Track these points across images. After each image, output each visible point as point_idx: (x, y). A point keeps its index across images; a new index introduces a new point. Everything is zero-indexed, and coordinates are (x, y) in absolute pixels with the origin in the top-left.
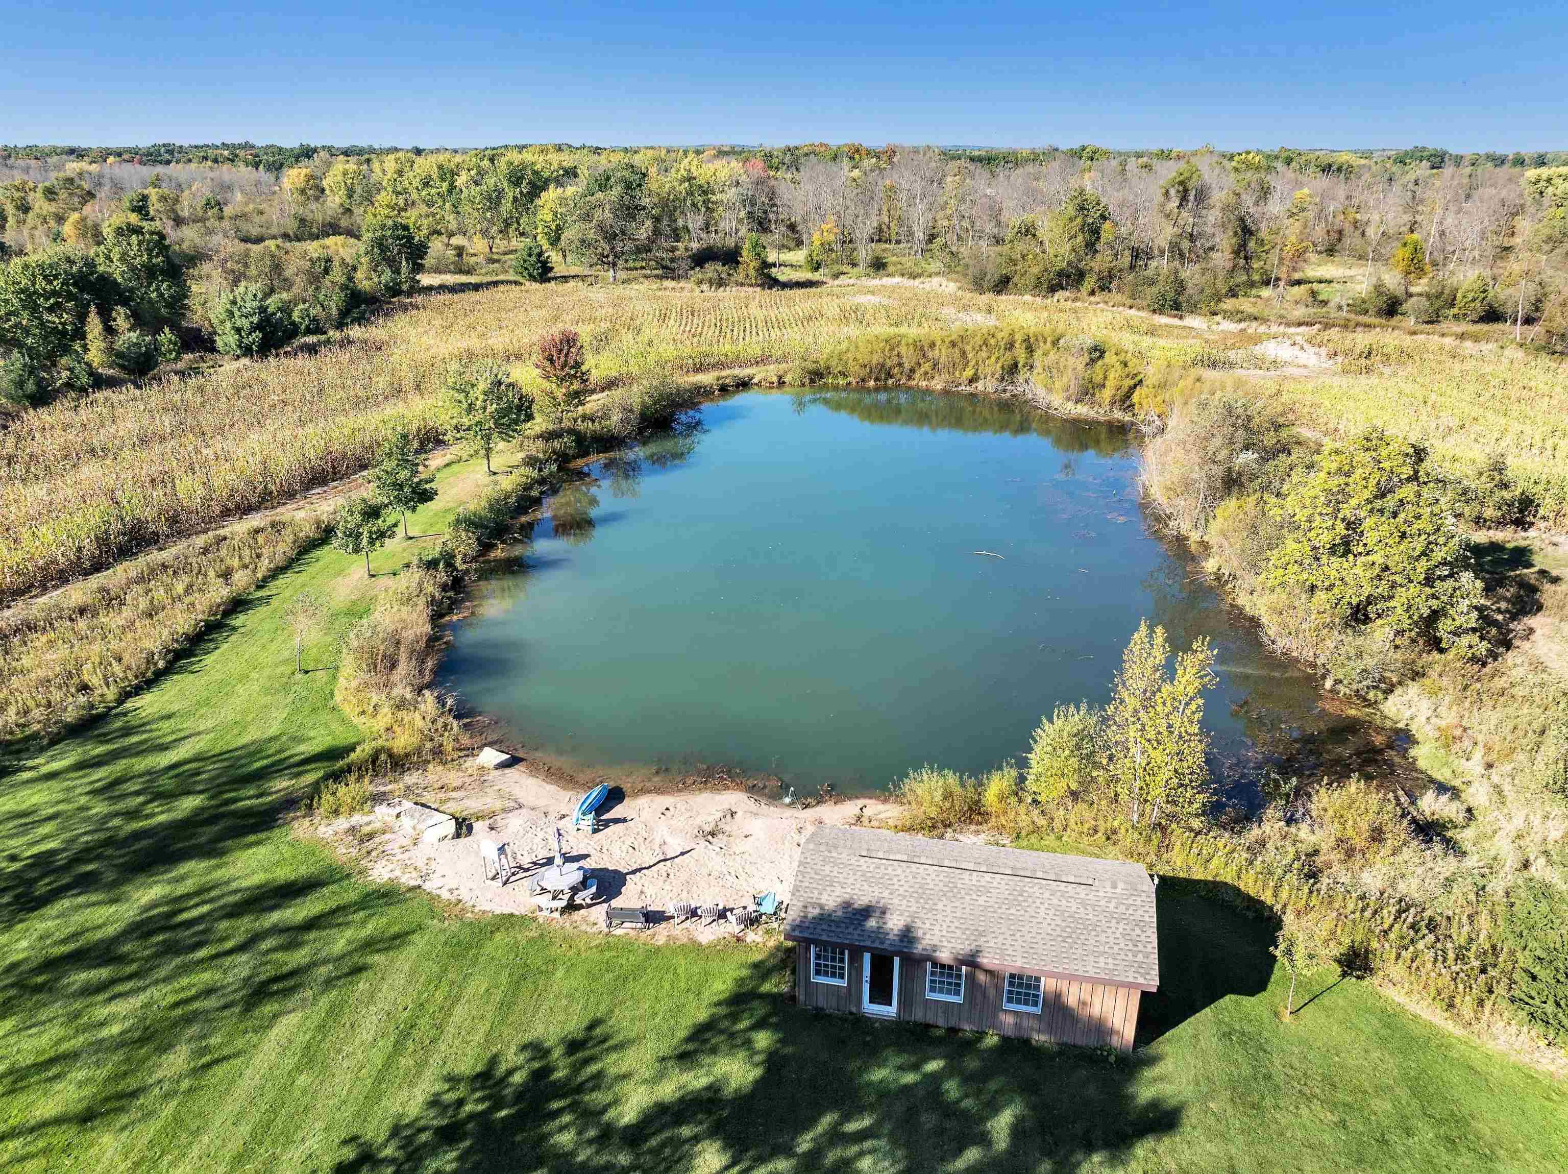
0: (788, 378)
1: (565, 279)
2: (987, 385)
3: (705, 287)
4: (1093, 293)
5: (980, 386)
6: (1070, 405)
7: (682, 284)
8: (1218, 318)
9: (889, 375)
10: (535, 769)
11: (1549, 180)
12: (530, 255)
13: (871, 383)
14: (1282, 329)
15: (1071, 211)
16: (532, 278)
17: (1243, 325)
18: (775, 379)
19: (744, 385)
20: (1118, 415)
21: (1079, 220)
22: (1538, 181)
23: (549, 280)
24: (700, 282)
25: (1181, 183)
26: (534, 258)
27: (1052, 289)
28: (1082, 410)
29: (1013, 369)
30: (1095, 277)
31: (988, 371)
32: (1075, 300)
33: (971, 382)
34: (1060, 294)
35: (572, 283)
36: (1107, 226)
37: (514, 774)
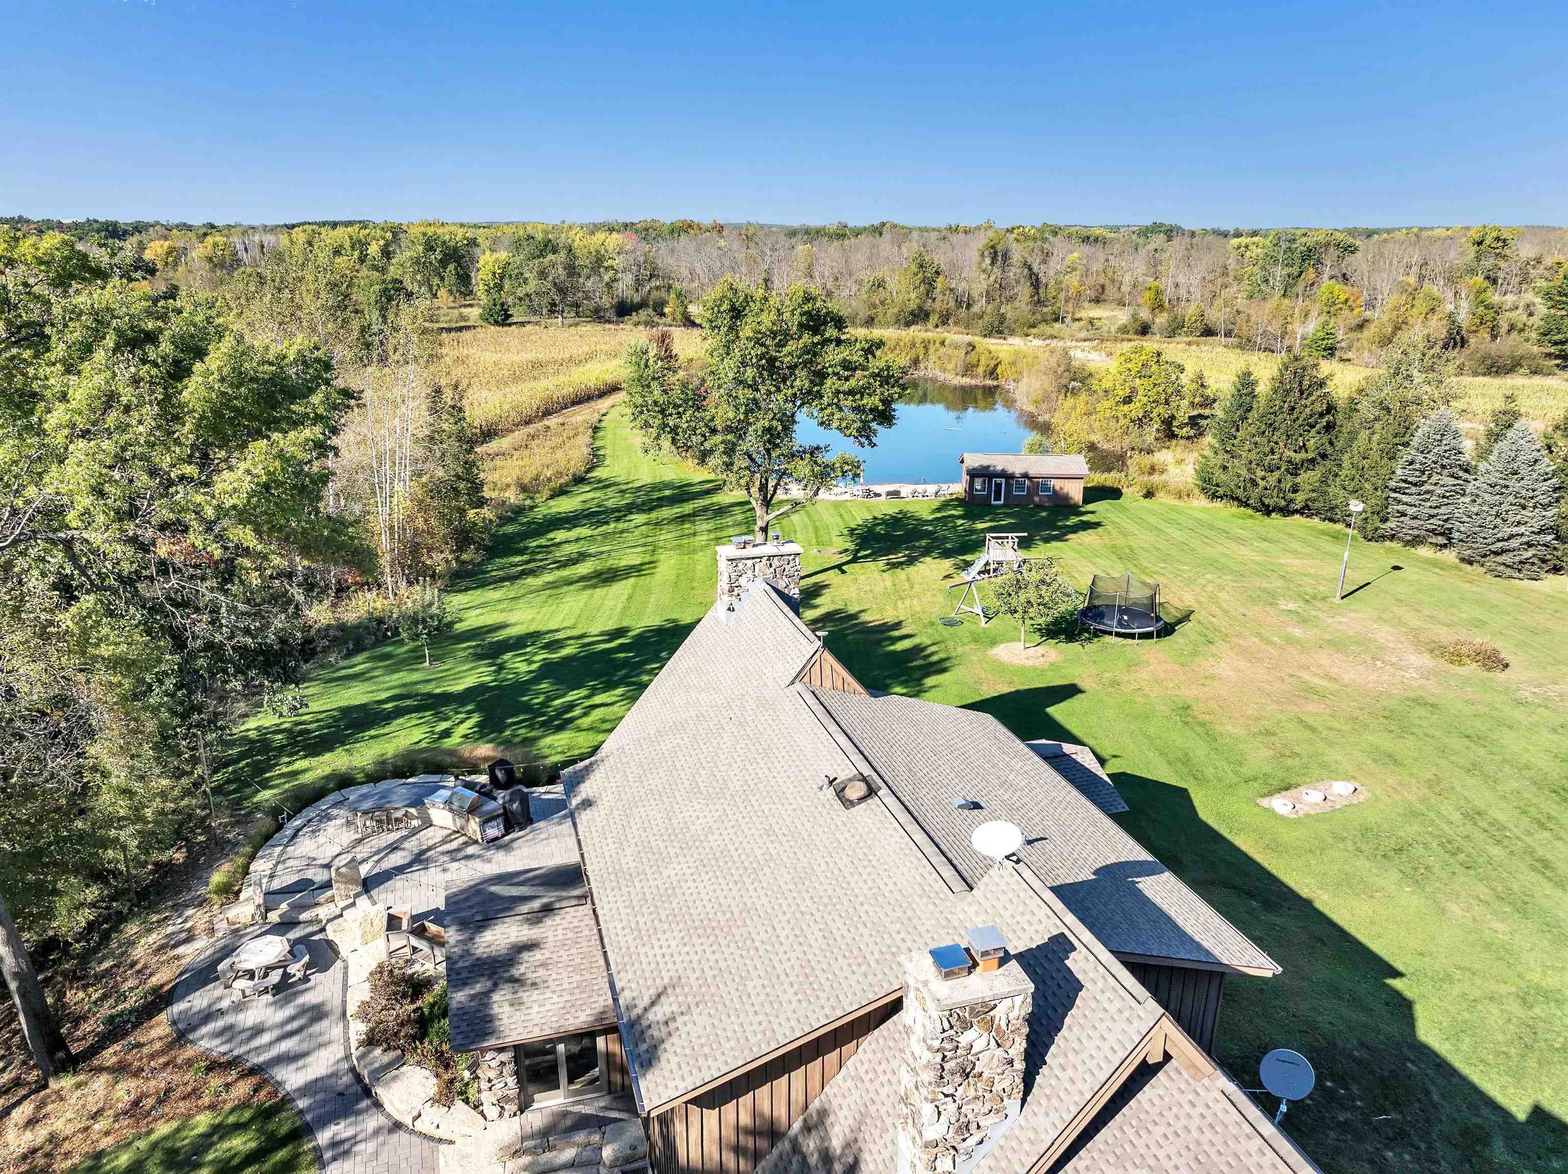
1: (523, 324)
4: (937, 326)
6: (958, 378)
12: (495, 305)
14: (1074, 343)
15: (914, 268)
16: (497, 323)
17: (1047, 342)
20: (989, 382)
21: (920, 275)
22: (1239, 247)
23: (510, 325)
24: (637, 324)
25: (992, 247)
26: (498, 307)
27: (908, 324)
28: (966, 381)
30: (937, 316)
35: (529, 327)
36: (940, 279)
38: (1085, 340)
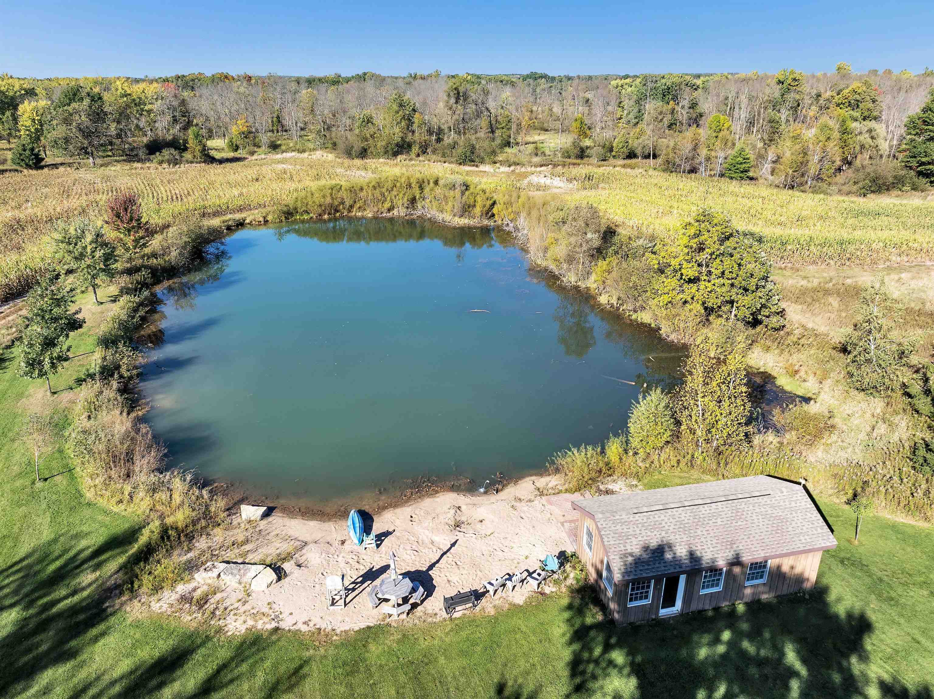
0: (270, 218)
1: (55, 166)
2: (400, 212)
3: (165, 165)
4: (418, 155)
5: (395, 212)
6: (457, 219)
7: (148, 164)
8: (498, 165)
9: (337, 211)
10: (290, 512)
11: (622, 86)
12: (25, 150)
13: (326, 217)
14: (533, 169)
15: (395, 107)
16: (28, 166)
17: (512, 168)
18: (261, 219)
19: (241, 224)
20: (486, 222)
21: (401, 113)
22: (617, 87)
23: (42, 168)
24: (161, 163)
25: (456, 89)
26: (28, 152)
27: (395, 154)
28: (464, 221)
29: (413, 201)
30: (418, 146)
31: (400, 203)
32: (411, 160)
33: (389, 210)
34: (399, 157)
35: (62, 169)
36: (417, 115)
37: (276, 519)
38: (541, 166)
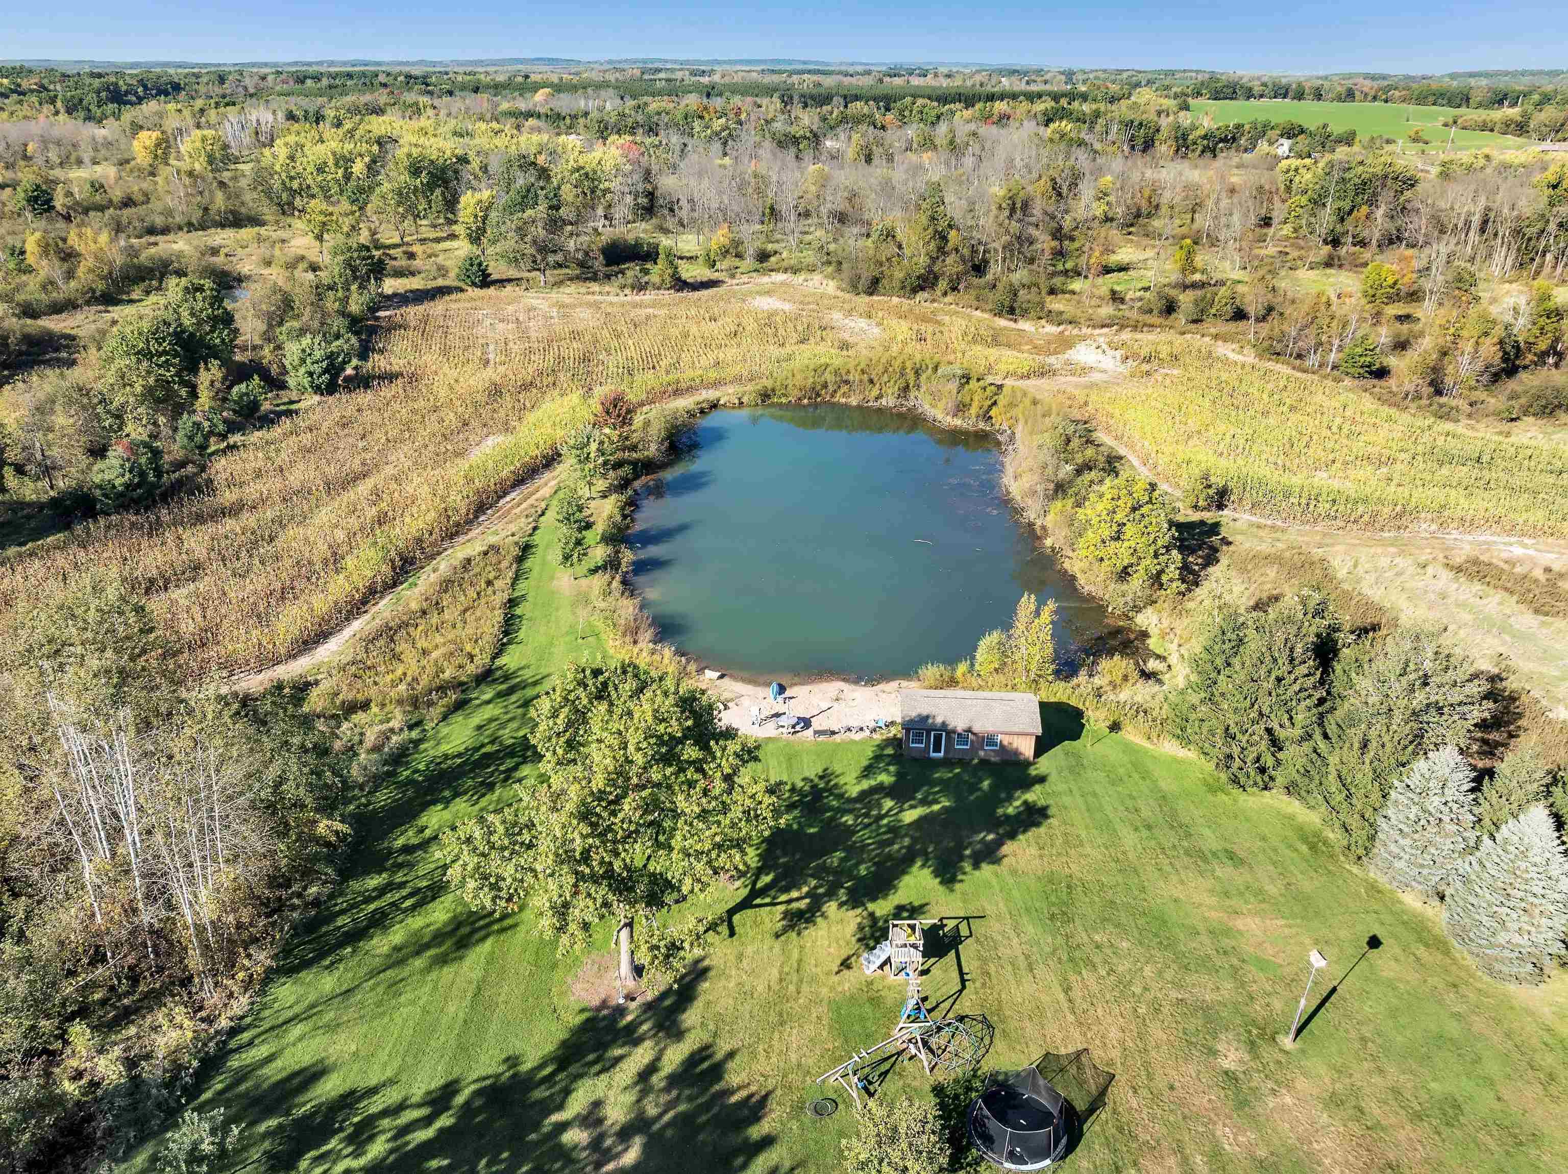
0: (745, 400)
1: (501, 283)
3: (627, 291)
4: (945, 294)
5: (884, 401)
6: (949, 419)
7: (607, 288)
8: (1043, 322)
9: (818, 395)
10: (735, 678)
12: (472, 265)
13: (806, 401)
14: (1089, 331)
15: (925, 221)
16: (474, 284)
17: (1061, 328)
18: (736, 401)
19: (714, 406)
20: (981, 425)
21: (931, 229)
23: (488, 286)
24: (622, 287)
25: (1010, 198)
26: (475, 268)
28: (958, 422)
29: (906, 388)
30: (947, 279)
33: (877, 398)
34: (921, 296)
35: (509, 288)
36: (953, 233)
37: (726, 680)
38: (1103, 326)
